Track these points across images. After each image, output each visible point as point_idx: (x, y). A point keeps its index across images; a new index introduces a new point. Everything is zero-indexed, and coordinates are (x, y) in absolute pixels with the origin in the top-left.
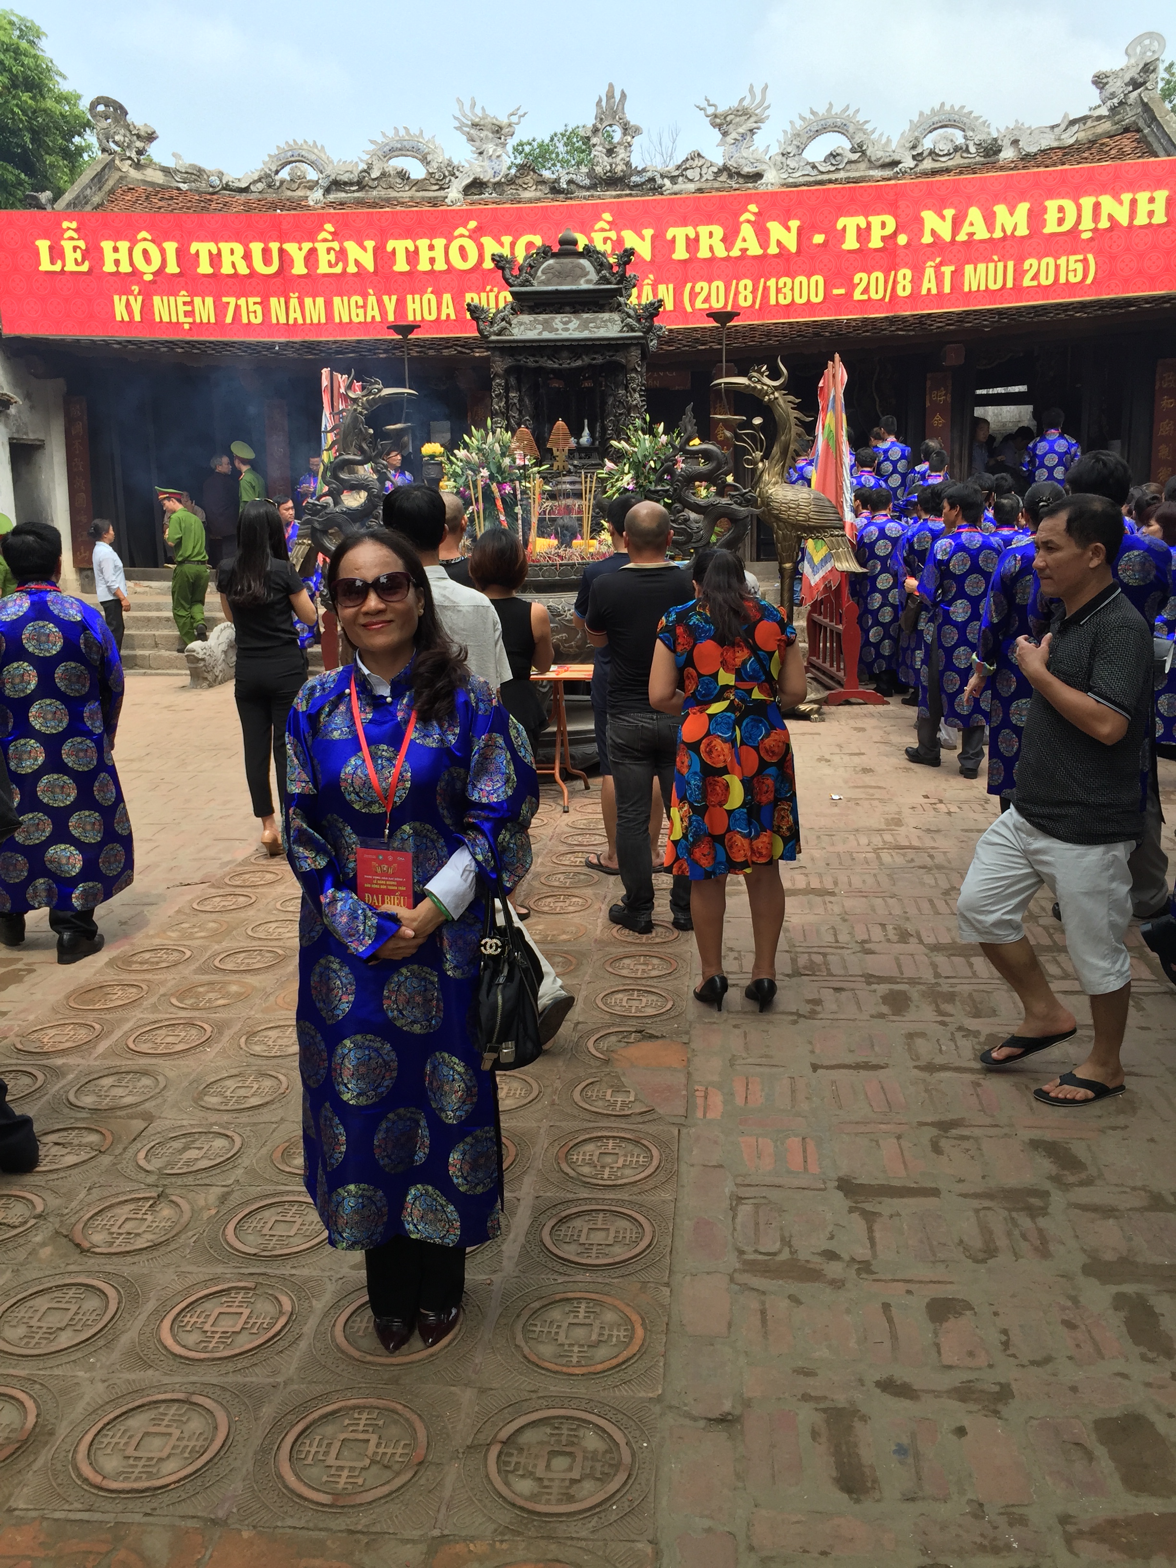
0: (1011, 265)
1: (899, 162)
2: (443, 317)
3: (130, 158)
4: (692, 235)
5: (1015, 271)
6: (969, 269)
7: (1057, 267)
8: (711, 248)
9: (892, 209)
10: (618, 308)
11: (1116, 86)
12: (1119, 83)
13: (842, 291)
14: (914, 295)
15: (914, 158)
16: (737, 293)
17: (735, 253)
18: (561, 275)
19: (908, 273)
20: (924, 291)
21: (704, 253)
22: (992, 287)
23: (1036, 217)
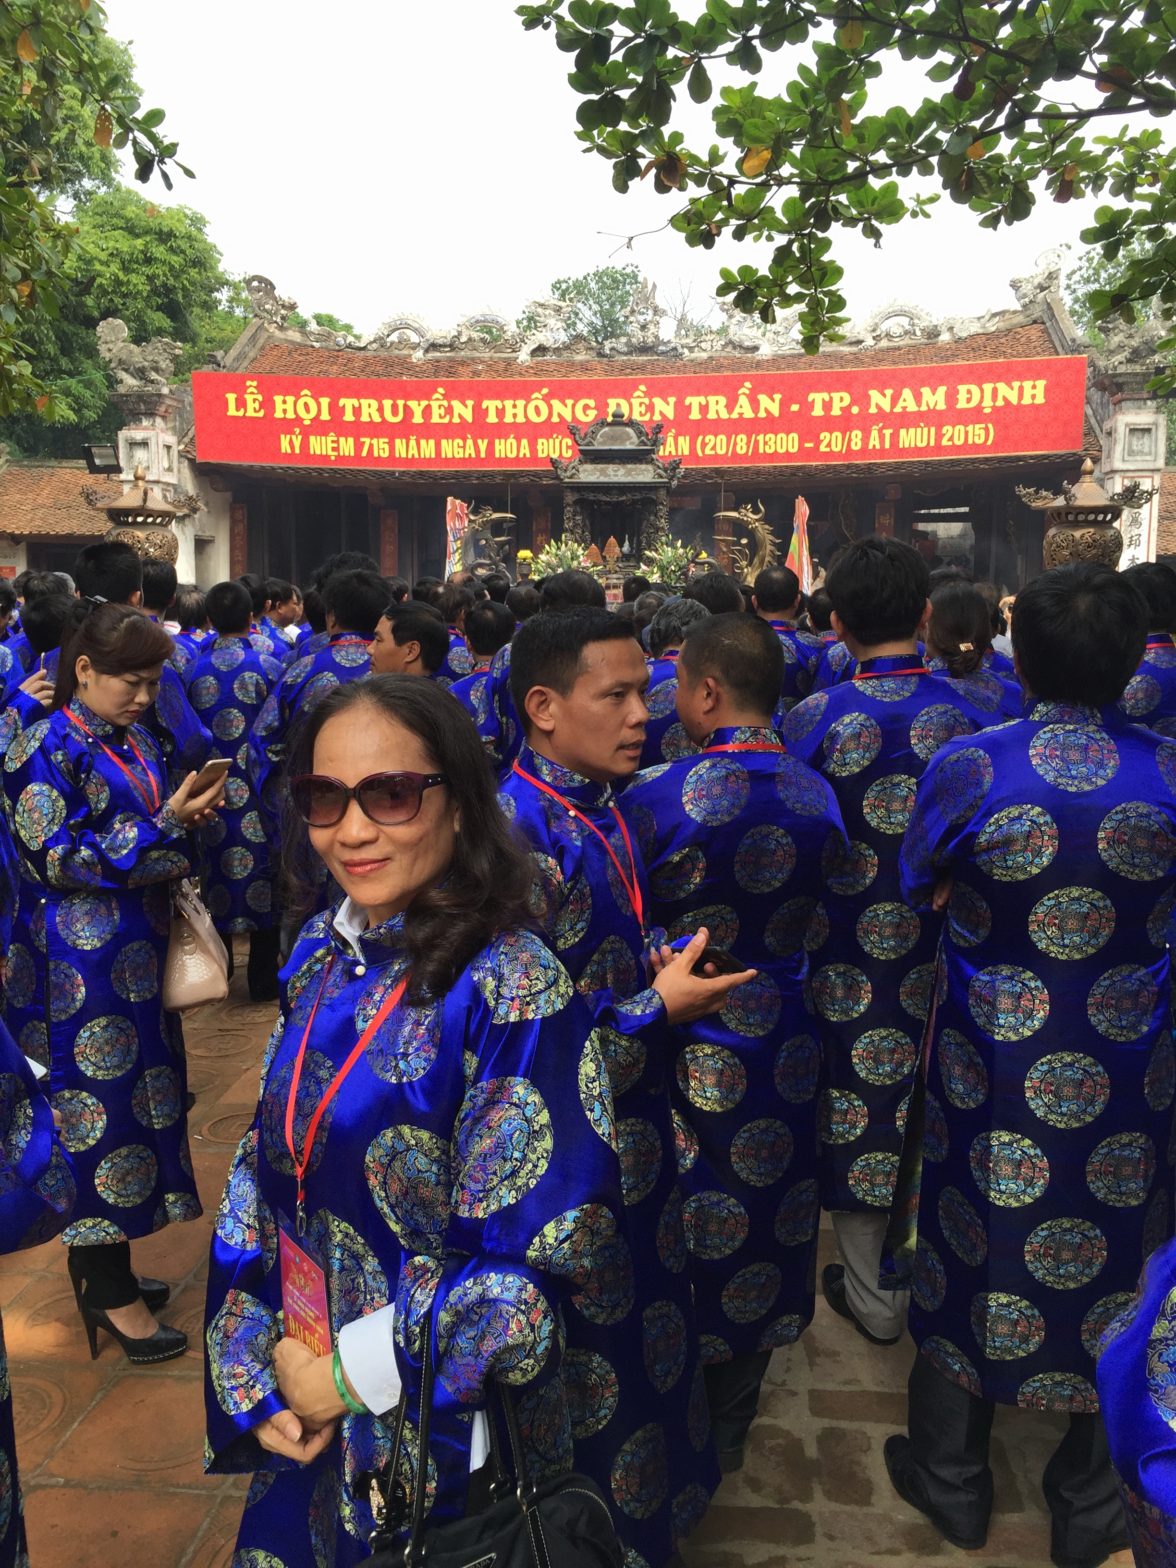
0: (933, 429)
1: (862, 341)
2: (521, 456)
3: (276, 322)
4: (704, 403)
5: (936, 434)
6: (903, 432)
7: (967, 433)
8: (717, 412)
9: (847, 388)
10: (651, 462)
11: (1027, 288)
12: (1030, 286)
13: (811, 445)
14: (864, 450)
15: (874, 338)
16: (735, 444)
17: (735, 415)
18: (613, 438)
19: (859, 433)
20: (870, 447)
21: (712, 415)
22: (920, 445)
23: (951, 397)
